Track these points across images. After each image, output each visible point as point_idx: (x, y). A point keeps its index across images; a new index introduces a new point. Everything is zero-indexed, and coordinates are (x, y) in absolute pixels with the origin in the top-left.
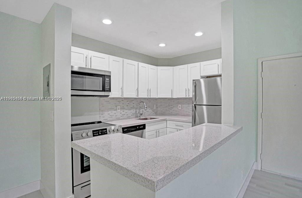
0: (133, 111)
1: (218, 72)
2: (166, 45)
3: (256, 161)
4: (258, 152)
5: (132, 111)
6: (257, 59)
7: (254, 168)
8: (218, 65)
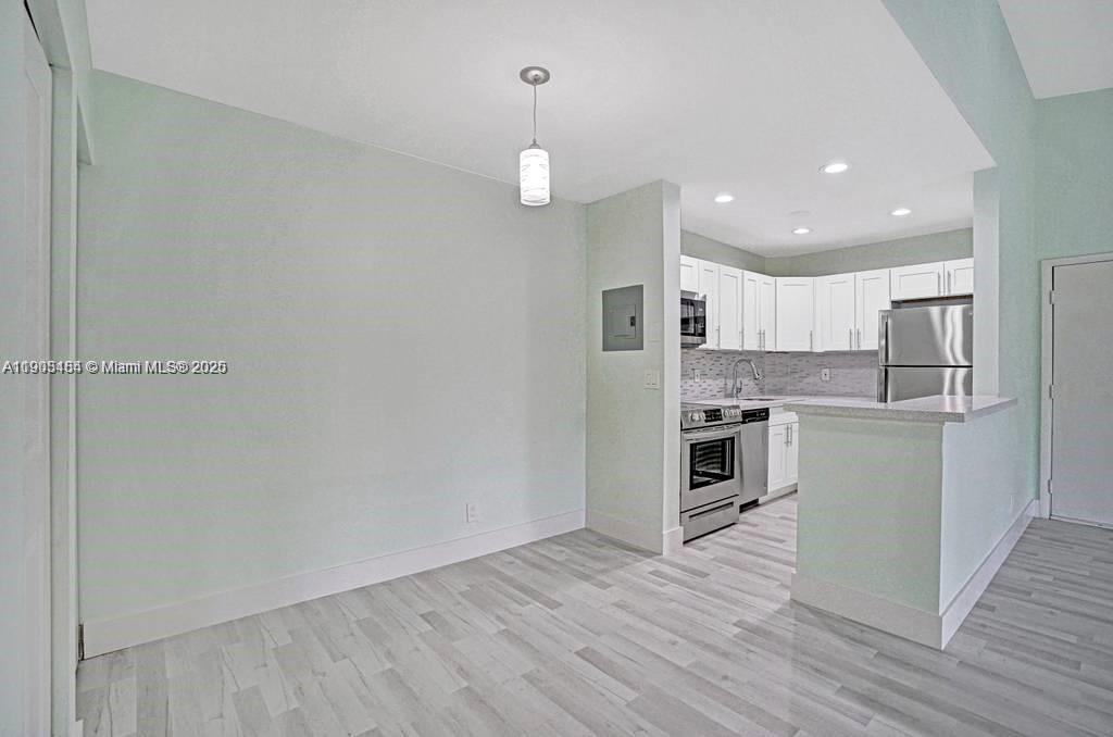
0: (720, 382)
1: (939, 292)
2: (812, 230)
3: (1038, 498)
4: (1042, 476)
5: (717, 382)
6: (1040, 262)
7: (1033, 513)
8: (939, 277)
